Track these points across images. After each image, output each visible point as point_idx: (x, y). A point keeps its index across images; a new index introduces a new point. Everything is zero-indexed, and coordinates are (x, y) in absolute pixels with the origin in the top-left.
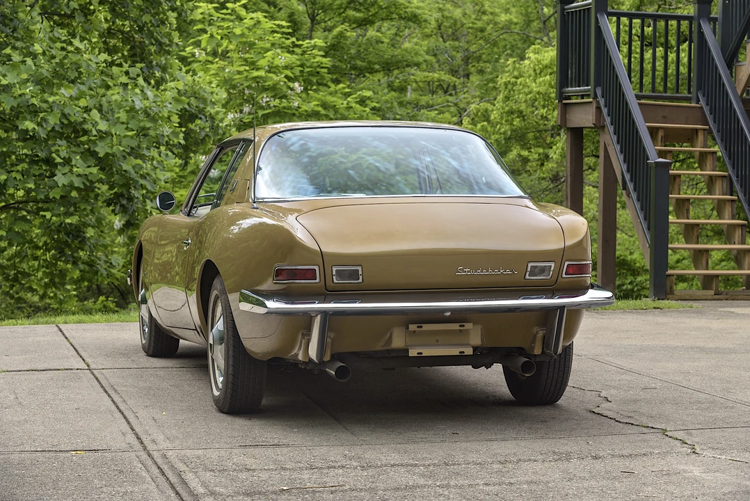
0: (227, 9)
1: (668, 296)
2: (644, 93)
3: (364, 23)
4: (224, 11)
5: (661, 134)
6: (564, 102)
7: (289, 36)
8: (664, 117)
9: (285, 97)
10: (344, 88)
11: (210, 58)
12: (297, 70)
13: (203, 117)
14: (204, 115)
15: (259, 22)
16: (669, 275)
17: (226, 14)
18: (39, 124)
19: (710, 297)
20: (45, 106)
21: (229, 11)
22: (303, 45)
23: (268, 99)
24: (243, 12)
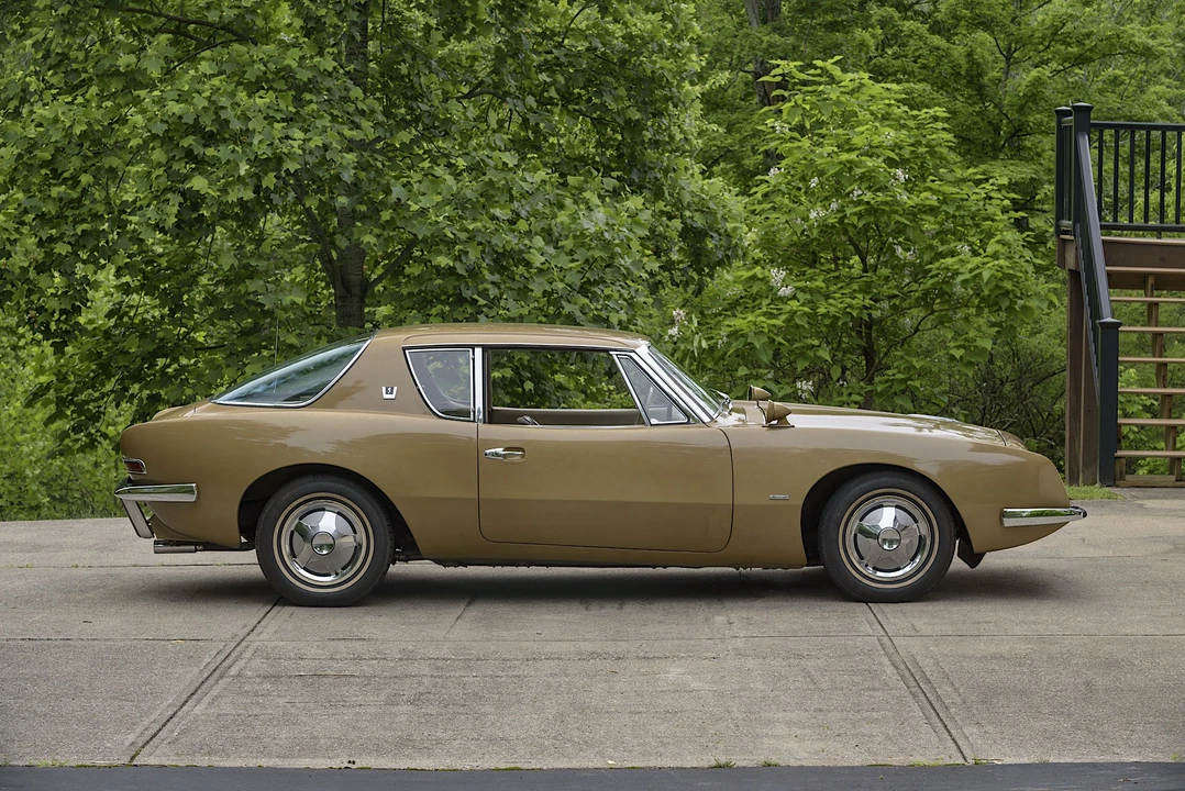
0: (816, 68)
1: (1118, 483)
2: (1165, 225)
3: (1078, 61)
4: (812, 71)
5: (1151, 281)
6: (1062, 236)
7: (900, 104)
8: (1162, 259)
9: (883, 189)
10: (975, 174)
11: (796, 135)
12: (906, 153)
13: (714, 235)
14: (716, 231)
15: (862, 85)
16: (1120, 457)
17: (813, 75)
18: (458, 258)
19: (1170, 484)
20: (463, 236)
21: (819, 71)
22: (918, 116)
23: (860, 192)
24: (837, 72)
